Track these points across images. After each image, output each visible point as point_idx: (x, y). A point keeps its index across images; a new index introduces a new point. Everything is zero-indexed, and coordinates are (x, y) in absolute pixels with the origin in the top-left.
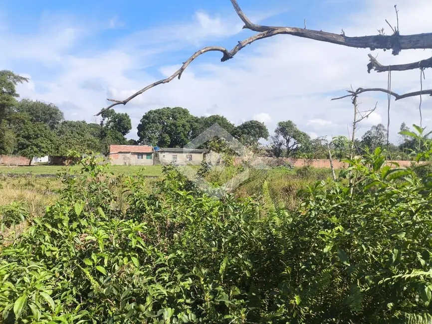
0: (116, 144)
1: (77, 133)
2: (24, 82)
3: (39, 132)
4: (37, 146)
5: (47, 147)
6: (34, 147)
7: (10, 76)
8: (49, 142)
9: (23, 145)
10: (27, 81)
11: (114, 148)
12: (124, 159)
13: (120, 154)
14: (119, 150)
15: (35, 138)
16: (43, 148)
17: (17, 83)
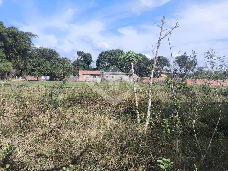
0: (83, 70)
1: (61, 63)
2: (37, 37)
3: (41, 63)
4: (40, 71)
5: (45, 71)
6: (38, 71)
7: (30, 34)
8: (46, 68)
9: (32, 70)
10: (38, 37)
11: (81, 72)
12: (86, 78)
13: (84, 75)
14: (84, 73)
15: (39, 66)
16: (43, 71)
17: (33, 38)
